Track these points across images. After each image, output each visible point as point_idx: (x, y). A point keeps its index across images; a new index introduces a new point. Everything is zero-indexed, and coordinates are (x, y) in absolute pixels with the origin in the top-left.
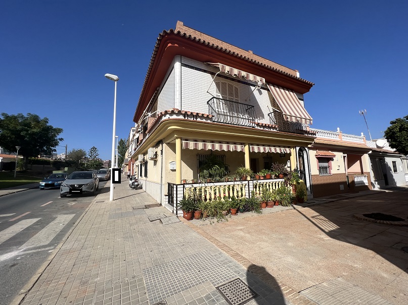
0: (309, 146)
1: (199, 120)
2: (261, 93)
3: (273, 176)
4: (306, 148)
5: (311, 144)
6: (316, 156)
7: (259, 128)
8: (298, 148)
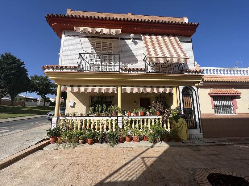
0: (197, 84)
1: (65, 70)
2: (136, 43)
3: (148, 113)
4: (194, 87)
5: (199, 82)
6: (209, 94)
7: (124, 72)
8: (181, 88)
